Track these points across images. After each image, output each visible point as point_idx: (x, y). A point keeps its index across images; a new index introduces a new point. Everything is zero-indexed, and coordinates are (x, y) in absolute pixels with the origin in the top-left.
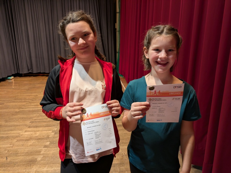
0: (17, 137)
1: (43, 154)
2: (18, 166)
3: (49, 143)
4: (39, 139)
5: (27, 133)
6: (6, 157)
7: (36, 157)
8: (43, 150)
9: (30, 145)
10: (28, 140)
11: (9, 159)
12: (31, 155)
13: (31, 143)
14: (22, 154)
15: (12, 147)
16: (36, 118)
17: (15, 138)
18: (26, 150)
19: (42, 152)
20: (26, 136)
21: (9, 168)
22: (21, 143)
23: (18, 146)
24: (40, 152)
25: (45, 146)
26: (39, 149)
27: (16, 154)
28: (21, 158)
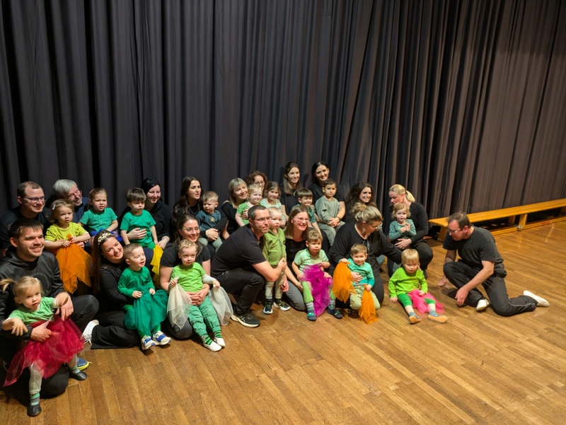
0: (511, 341)
1: (542, 396)
2: (494, 384)
3: (562, 385)
4: (546, 366)
5: (530, 345)
6: (483, 362)
7: (527, 391)
8: (545, 390)
9: (526, 368)
10: (527, 357)
11: (485, 367)
12: (520, 384)
13: (530, 366)
14: (507, 373)
15: (497, 352)
16: (561, 327)
17: (507, 341)
18: (517, 371)
19: (541, 392)
20: (526, 348)
21: (480, 379)
22: (513, 354)
23: (506, 356)
24: (538, 389)
25: (552, 386)
26: (539, 383)
27: (498, 366)
28: (503, 377)
